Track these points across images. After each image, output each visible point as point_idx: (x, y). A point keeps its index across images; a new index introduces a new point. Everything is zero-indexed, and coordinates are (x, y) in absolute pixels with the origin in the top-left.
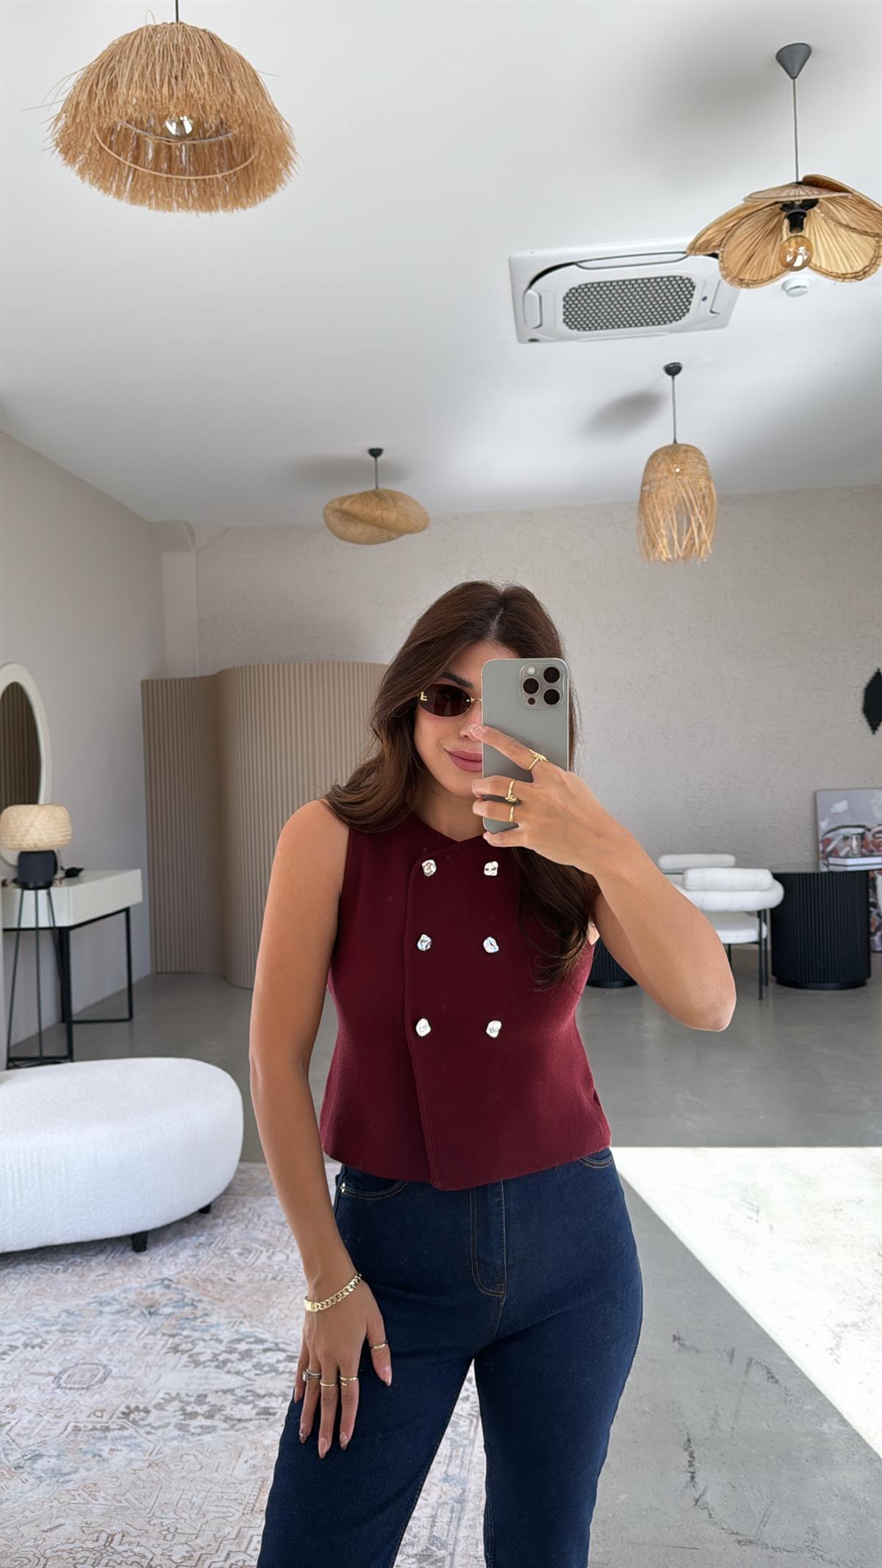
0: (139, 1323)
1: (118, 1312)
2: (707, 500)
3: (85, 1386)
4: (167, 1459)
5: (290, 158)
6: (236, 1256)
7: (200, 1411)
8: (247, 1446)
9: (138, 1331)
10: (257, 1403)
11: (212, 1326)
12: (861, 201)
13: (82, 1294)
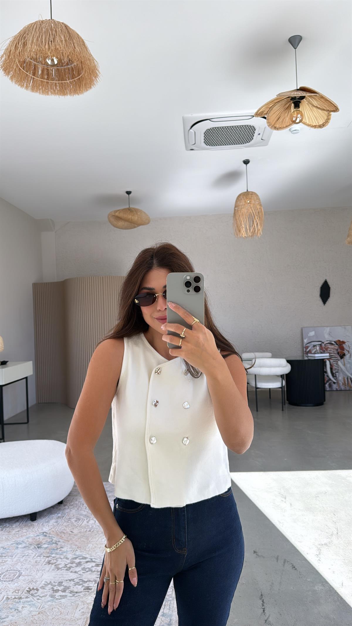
0: (34, 551)
1: (25, 547)
2: (260, 213)
3: (11, 580)
4: (46, 611)
5: (97, 75)
6: (74, 522)
7: (60, 589)
8: (80, 604)
9: (33, 555)
10: (83, 584)
11: (64, 552)
12: (322, 97)
13: (9, 540)
